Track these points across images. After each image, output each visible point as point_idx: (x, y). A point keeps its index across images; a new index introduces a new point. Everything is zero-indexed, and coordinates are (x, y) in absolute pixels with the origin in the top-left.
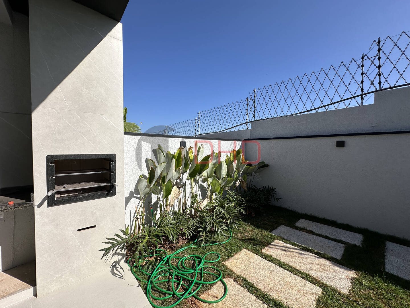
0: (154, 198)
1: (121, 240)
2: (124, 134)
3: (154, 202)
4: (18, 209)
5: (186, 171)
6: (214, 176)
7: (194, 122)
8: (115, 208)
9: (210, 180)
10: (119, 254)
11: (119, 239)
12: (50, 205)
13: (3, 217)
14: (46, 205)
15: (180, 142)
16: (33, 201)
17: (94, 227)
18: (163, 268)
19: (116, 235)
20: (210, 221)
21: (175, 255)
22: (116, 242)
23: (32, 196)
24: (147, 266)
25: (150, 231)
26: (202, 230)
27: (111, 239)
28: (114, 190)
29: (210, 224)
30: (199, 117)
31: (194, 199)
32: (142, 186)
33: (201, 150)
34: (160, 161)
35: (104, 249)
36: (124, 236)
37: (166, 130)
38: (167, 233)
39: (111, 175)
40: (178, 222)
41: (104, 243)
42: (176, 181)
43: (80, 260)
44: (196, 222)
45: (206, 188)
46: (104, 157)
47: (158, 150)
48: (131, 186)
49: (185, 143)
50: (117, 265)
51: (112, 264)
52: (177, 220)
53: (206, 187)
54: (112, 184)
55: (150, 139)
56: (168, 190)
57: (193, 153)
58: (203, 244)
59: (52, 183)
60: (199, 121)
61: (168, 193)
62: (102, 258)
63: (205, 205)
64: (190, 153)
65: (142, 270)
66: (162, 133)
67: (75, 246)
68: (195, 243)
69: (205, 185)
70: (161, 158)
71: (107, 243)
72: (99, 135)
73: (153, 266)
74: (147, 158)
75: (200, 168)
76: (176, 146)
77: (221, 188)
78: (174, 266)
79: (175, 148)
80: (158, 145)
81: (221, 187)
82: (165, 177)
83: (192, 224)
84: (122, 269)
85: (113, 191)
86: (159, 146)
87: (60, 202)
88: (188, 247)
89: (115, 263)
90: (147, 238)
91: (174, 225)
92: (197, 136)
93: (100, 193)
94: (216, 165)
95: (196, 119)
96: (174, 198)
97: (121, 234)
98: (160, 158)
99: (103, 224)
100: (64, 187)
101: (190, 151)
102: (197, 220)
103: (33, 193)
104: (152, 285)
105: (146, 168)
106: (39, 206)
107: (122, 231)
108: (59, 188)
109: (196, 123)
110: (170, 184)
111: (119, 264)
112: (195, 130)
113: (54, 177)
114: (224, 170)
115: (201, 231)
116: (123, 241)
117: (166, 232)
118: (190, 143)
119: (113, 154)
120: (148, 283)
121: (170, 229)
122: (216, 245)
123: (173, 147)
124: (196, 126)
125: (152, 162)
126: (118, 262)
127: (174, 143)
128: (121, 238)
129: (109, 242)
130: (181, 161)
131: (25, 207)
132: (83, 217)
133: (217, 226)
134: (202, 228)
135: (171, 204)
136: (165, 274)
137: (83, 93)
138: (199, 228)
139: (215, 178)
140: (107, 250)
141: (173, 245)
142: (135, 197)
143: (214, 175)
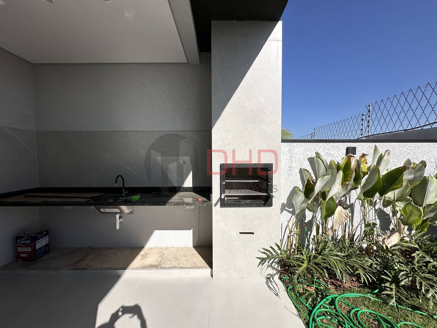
0: (309, 215)
1: (276, 254)
2: (281, 141)
3: (308, 221)
4: (204, 205)
5: (356, 187)
6: (409, 200)
7: (359, 119)
8: (271, 220)
9: (400, 206)
10: (274, 268)
11: (274, 253)
12: (222, 206)
13: (193, 208)
14: (220, 205)
15: (346, 148)
16: (212, 201)
17: (252, 233)
18: (327, 308)
19: (271, 247)
20: (406, 271)
21: (342, 297)
22: (271, 255)
23: (211, 196)
24: (306, 296)
25: (310, 257)
26: (390, 280)
27: (266, 250)
28: (271, 201)
29: (407, 276)
30: (369, 111)
31: (369, 228)
32: (299, 201)
33: (385, 158)
34: (318, 173)
35: (260, 258)
36: (279, 252)
37: (314, 133)
38: (334, 266)
39: (268, 185)
40: (346, 256)
41: (260, 252)
42: (339, 199)
43: (241, 260)
44: (376, 264)
45: (388, 215)
46: (263, 167)
47: (317, 158)
48: (283, 198)
49: (354, 149)
50: (271, 278)
51: (267, 276)
52: (345, 252)
53: (388, 213)
54: (269, 194)
55: (305, 145)
56: (330, 209)
57: (366, 163)
58: (393, 302)
59: (223, 188)
60: (369, 116)
61: (329, 213)
62: (258, 266)
63: (393, 243)
64: (363, 162)
65: (300, 298)
66: (309, 138)
67: (238, 247)
68: (375, 294)
69: (388, 210)
70: (320, 169)
71: (262, 252)
72: (258, 144)
73: (313, 300)
74: (301, 168)
75: (383, 186)
76: (339, 153)
77: (424, 221)
78: (344, 314)
79: (339, 156)
80: (315, 152)
81: (425, 219)
82: (326, 193)
83: (369, 265)
84: (277, 285)
85: (269, 202)
86: (317, 154)
87: (229, 205)
88: (363, 295)
89: (269, 276)
90: (306, 262)
91: (341, 257)
92: (364, 138)
93: (258, 202)
94: (414, 183)
95: (363, 115)
96: (339, 221)
97: (276, 248)
98: (318, 168)
99: (260, 233)
100: (230, 192)
101: (363, 159)
102: (377, 261)
103: (212, 194)
104: (315, 324)
105: (300, 179)
106: (215, 205)
107: (277, 245)
108: (227, 193)
109: (363, 120)
110: (332, 202)
111: (273, 278)
112: (362, 130)
113: (224, 183)
114: (433, 191)
115: (387, 281)
116: (278, 256)
117: (332, 265)
118: (362, 148)
119: (270, 164)
120: (309, 318)
121: (336, 262)
122: (422, 315)
123: (336, 154)
124: (362, 125)
125: (308, 173)
126: (272, 276)
127: (337, 149)
128: (276, 252)
129: (265, 252)
130: (349, 174)
131: (207, 204)
132: (244, 222)
133: (423, 285)
134: (389, 277)
135: (334, 228)
136: (331, 319)
137: (246, 105)
138: (383, 275)
139: (410, 203)
140: (263, 260)
141: (336, 282)
142: (287, 210)
143: (409, 197)
